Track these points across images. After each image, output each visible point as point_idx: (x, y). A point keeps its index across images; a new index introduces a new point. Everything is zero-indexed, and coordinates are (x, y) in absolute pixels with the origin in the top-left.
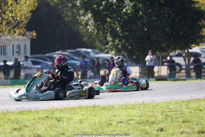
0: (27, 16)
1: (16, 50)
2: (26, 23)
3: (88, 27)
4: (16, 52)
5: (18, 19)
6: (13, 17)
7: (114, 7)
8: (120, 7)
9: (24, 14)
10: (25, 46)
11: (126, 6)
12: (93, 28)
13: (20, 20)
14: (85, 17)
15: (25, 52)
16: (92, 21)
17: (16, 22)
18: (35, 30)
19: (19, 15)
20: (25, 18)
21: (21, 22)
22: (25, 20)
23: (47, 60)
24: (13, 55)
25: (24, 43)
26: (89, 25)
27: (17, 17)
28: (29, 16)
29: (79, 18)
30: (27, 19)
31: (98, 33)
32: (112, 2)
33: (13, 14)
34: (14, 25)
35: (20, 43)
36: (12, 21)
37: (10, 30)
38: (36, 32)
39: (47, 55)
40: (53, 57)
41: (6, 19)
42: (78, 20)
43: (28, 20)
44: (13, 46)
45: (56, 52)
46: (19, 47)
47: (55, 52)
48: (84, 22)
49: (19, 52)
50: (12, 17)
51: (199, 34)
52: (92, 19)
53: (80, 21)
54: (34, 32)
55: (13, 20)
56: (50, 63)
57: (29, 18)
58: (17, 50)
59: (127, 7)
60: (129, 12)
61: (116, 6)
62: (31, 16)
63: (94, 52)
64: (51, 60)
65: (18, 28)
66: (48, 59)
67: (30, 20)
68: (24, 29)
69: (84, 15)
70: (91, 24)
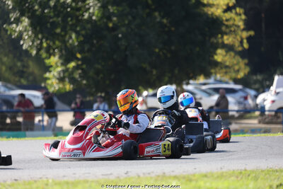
3: (22, 42)
7: (69, 10)
8: (79, 9)
11: (89, 9)
12: (31, 44)
14: (17, 25)
16: (30, 33)
26: (24, 40)
29: (7, 28)
31: (37, 53)
32: (64, 2)
42: (7, 31)
48: (16, 34)
51: (211, 58)
52: (30, 29)
53: (9, 33)
59: (91, 11)
60: (94, 18)
61: (72, 9)
63: (6, 86)
69: (18, 21)
70: (26, 37)
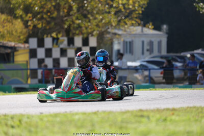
0: (141, 3)
1: (146, 47)
2: (141, 12)
4: (148, 50)
5: (131, 7)
6: (124, 5)
9: (139, 2)
10: (160, 43)
13: (133, 9)
15: (160, 51)
17: (128, 11)
18: (152, 21)
19: (131, 2)
20: (139, 6)
21: (135, 11)
22: (140, 8)
23: (177, 61)
24: (143, 53)
25: (158, 39)
27: (128, 5)
28: (144, 4)
30: (142, 7)
33: (124, 2)
34: (125, 15)
35: (153, 39)
36: (123, 10)
37: (119, 21)
38: (153, 25)
39: (182, 54)
40: (186, 56)
41: (115, 7)
43: (143, 9)
44: (143, 42)
45: (196, 51)
46: (151, 43)
47: (193, 50)
49: (151, 51)
50: (122, 4)
54: (151, 24)
55: (124, 8)
56: (179, 64)
57: (144, 7)
58: (148, 48)
62: (148, 4)
64: (182, 60)
65: (130, 19)
66: (179, 60)
67: (145, 8)
68: (137, 20)
